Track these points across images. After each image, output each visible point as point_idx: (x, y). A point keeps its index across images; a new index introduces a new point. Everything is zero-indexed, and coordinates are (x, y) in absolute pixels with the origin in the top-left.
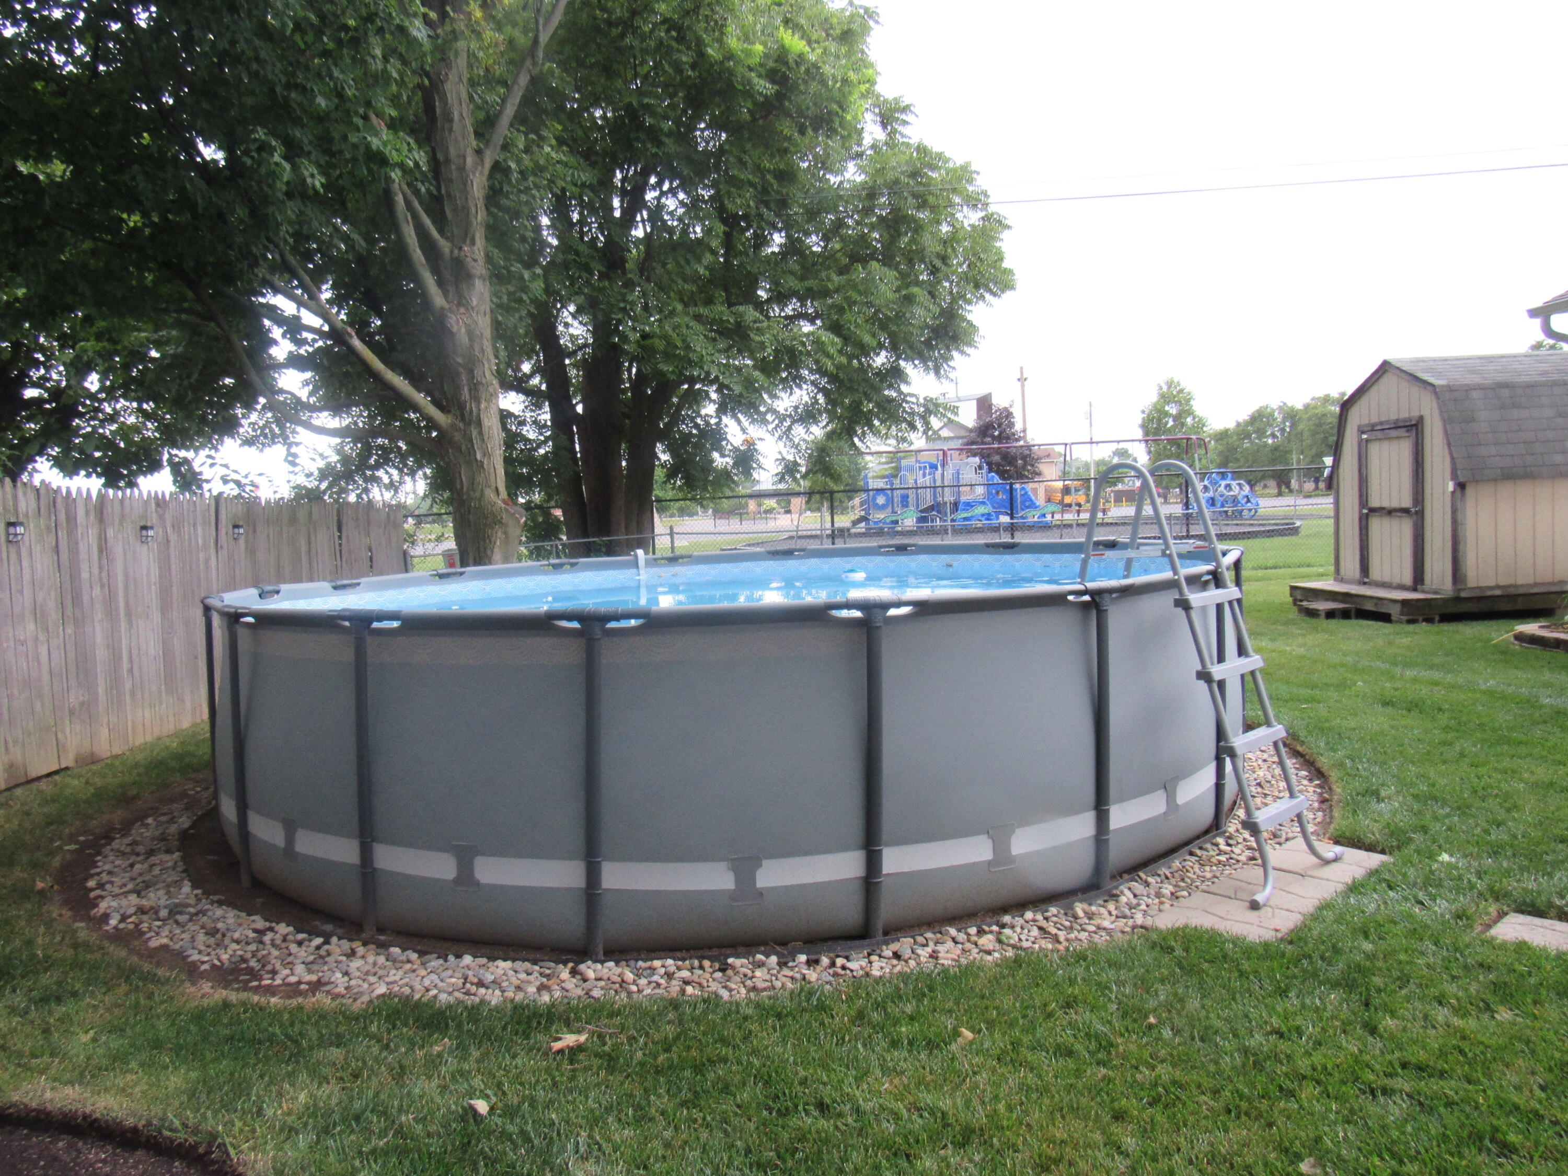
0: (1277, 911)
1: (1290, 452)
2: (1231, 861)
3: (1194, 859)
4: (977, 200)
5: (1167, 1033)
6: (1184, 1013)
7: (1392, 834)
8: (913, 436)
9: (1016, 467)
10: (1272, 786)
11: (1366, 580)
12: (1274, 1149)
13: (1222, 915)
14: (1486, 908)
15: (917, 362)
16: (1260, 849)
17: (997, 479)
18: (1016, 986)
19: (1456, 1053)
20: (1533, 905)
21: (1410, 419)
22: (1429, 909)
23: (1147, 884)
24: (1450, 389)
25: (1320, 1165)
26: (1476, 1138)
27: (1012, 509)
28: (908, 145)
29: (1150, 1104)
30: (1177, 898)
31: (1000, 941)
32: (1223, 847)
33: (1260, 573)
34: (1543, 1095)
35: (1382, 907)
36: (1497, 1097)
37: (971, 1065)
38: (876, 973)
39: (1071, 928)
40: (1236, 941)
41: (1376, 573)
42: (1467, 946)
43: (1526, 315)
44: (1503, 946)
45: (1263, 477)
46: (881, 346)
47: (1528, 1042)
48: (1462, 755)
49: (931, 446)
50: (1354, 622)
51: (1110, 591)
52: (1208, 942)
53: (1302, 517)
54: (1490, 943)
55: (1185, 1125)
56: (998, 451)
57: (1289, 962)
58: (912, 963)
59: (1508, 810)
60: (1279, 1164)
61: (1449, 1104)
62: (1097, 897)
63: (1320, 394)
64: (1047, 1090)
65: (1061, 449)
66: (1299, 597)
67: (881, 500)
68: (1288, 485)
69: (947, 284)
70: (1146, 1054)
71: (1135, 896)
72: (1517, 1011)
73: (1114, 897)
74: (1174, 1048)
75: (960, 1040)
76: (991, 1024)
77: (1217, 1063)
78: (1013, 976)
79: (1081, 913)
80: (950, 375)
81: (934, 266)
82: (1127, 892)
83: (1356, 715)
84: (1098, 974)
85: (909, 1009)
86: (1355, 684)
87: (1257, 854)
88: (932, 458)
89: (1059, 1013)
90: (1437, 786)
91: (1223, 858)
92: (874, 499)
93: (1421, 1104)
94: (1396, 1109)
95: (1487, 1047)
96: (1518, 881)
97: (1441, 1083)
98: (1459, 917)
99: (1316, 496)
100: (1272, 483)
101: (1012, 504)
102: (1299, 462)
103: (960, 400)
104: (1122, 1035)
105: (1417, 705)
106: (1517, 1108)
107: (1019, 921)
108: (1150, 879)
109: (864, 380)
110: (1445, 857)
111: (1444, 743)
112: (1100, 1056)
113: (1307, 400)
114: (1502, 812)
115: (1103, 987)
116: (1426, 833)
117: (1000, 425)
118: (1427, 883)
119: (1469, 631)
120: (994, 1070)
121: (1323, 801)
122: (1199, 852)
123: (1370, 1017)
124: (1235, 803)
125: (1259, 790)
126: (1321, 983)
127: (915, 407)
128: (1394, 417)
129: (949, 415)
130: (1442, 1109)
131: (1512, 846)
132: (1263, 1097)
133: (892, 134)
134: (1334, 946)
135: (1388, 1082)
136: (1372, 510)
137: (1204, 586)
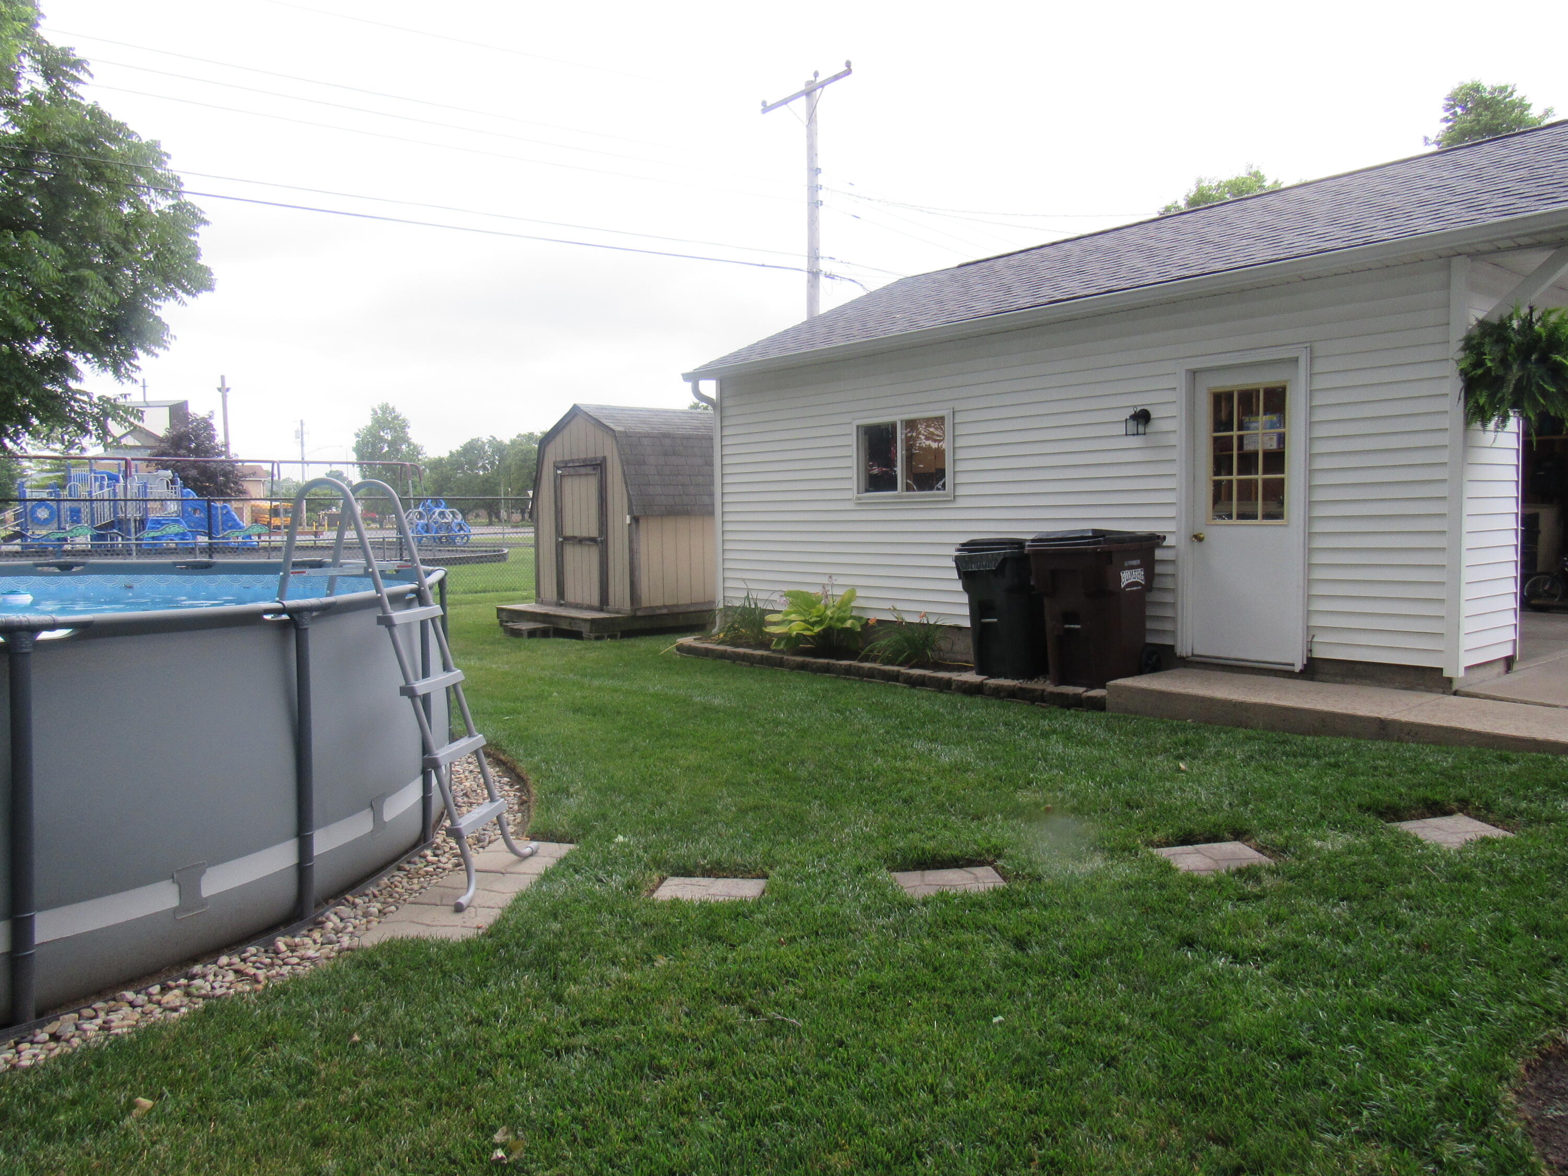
0: (479, 910)
1: (499, 484)
2: (439, 870)
3: (402, 874)
4: (166, 185)
5: (371, 1047)
6: (388, 1024)
7: (578, 825)
8: (86, 441)
9: (216, 483)
10: (477, 794)
11: (562, 602)
12: (472, 1129)
13: (428, 922)
14: (650, 876)
15: (89, 356)
16: (463, 855)
17: (193, 495)
18: (205, 1037)
19: (625, 1003)
20: (684, 867)
21: (596, 459)
22: (606, 884)
23: (354, 905)
24: (626, 434)
25: (512, 1130)
26: (638, 1068)
27: (210, 528)
28: (78, 105)
29: (352, 1121)
30: (385, 914)
31: (188, 994)
32: (431, 858)
33: (470, 597)
34: (688, 1020)
35: (569, 889)
36: (654, 1031)
37: (148, 1133)
38: (26, 1062)
39: (272, 965)
40: (441, 944)
41: (570, 597)
42: (635, 911)
43: (681, 377)
44: (662, 905)
45: (476, 507)
46: (41, 332)
47: (677, 980)
48: (635, 750)
49: (111, 453)
50: (552, 640)
51: (310, 609)
52: (413, 951)
53: (510, 546)
54: (652, 905)
55: (387, 1131)
56: (194, 465)
57: (488, 954)
58: (76, 1041)
59: (668, 792)
60: (475, 1142)
61: (619, 1046)
62: (301, 928)
63: (525, 431)
64: (240, 1137)
65: (267, 467)
66: (505, 619)
67: (43, 514)
68: (498, 517)
69: (130, 273)
70: (350, 1074)
71: (342, 920)
72: (671, 957)
73: (320, 925)
74: (378, 1060)
75: (135, 1111)
76: (174, 1085)
77: (419, 1063)
78: (203, 1027)
79: (282, 947)
80: (133, 375)
81: (112, 250)
82: (333, 917)
83: (550, 723)
84: (300, 1005)
85: (69, 1093)
86: (551, 695)
87: (462, 860)
88: (112, 467)
89: (257, 1055)
90: (615, 778)
91: (430, 869)
92: (33, 511)
93: (596, 1053)
94: (576, 1062)
95: (648, 991)
96: (674, 850)
97: (613, 1030)
98: (630, 887)
99: (523, 526)
100: (483, 513)
101: (209, 523)
102: (506, 493)
103: (148, 406)
104: (324, 1060)
105: (600, 710)
106: (668, 1035)
107: (211, 968)
108: (358, 901)
109: (18, 369)
110: (620, 838)
111: (622, 741)
112: (300, 1087)
113: (514, 437)
114: (663, 794)
115: (304, 1017)
116: (606, 820)
117: (197, 437)
118: (604, 863)
119: (643, 644)
120: (178, 1134)
121: (522, 803)
122: (407, 867)
123: (557, 988)
124: (442, 814)
125: (466, 799)
126: (516, 967)
127: (88, 407)
128: (583, 456)
129: (132, 420)
130: (613, 1053)
131: (670, 821)
132: (463, 1084)
133: (58, 88)
134: (528, 932)
135: (572, 1041)
136: (566, 539)
137: (409, 604)
